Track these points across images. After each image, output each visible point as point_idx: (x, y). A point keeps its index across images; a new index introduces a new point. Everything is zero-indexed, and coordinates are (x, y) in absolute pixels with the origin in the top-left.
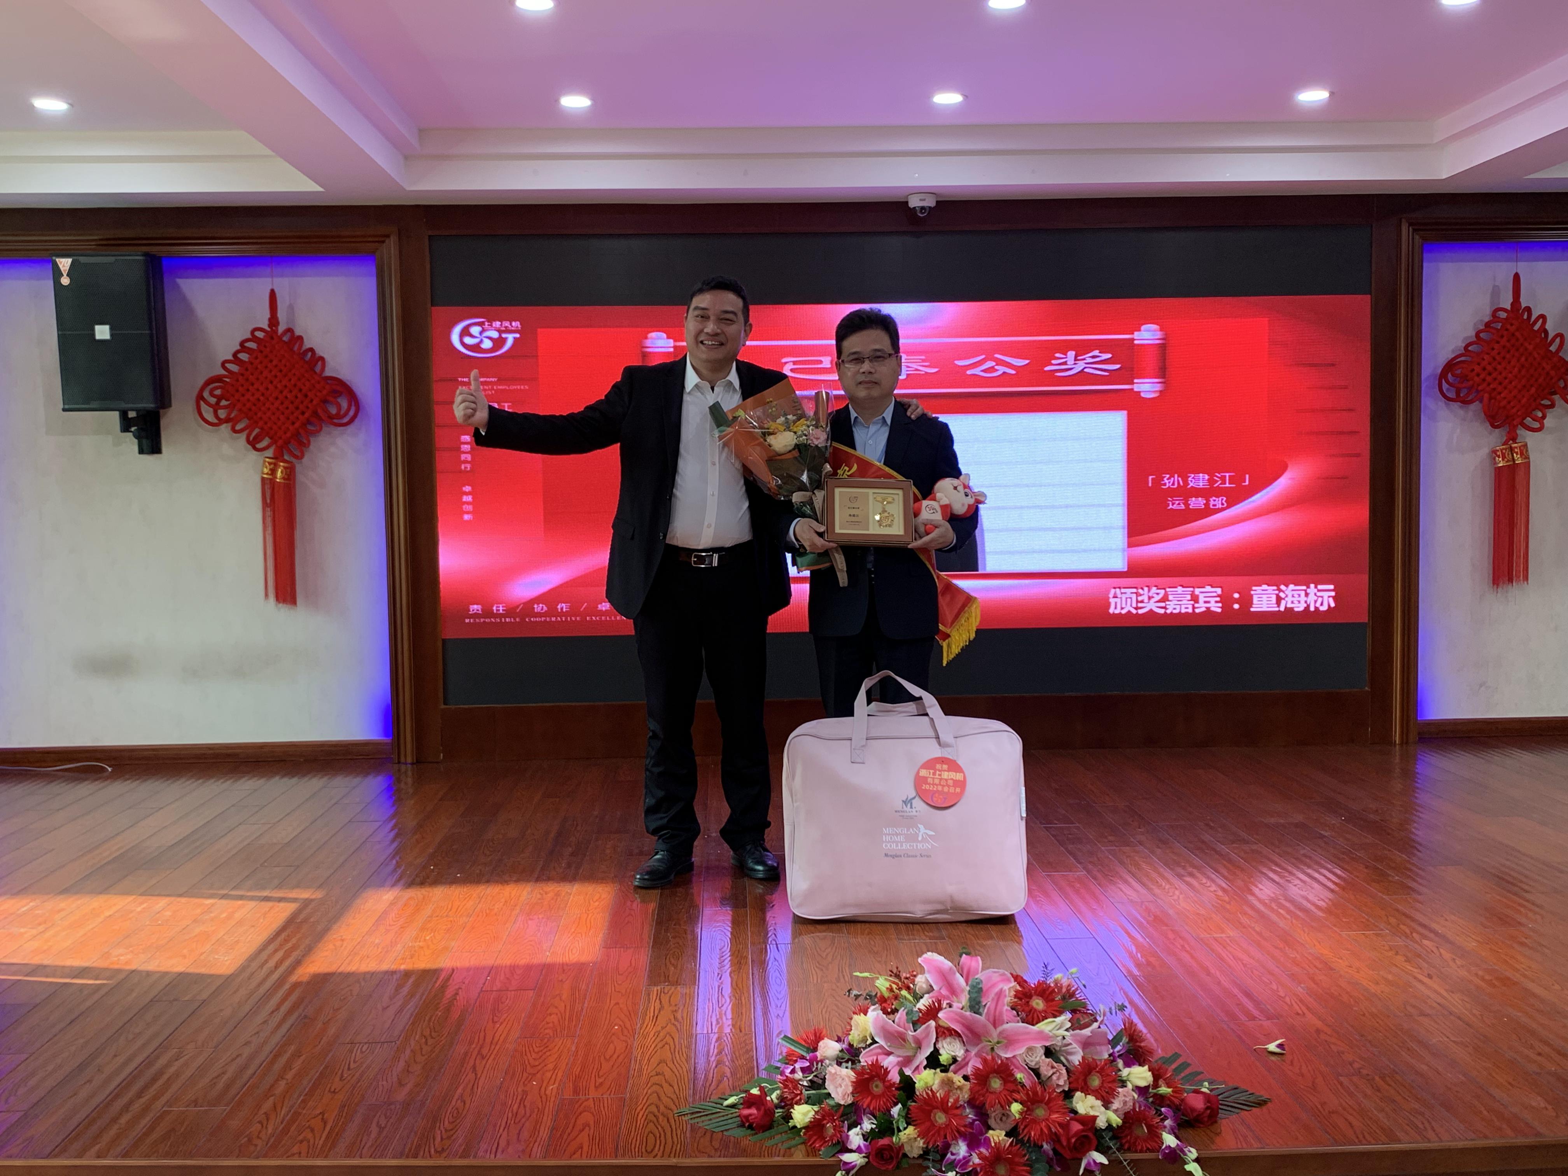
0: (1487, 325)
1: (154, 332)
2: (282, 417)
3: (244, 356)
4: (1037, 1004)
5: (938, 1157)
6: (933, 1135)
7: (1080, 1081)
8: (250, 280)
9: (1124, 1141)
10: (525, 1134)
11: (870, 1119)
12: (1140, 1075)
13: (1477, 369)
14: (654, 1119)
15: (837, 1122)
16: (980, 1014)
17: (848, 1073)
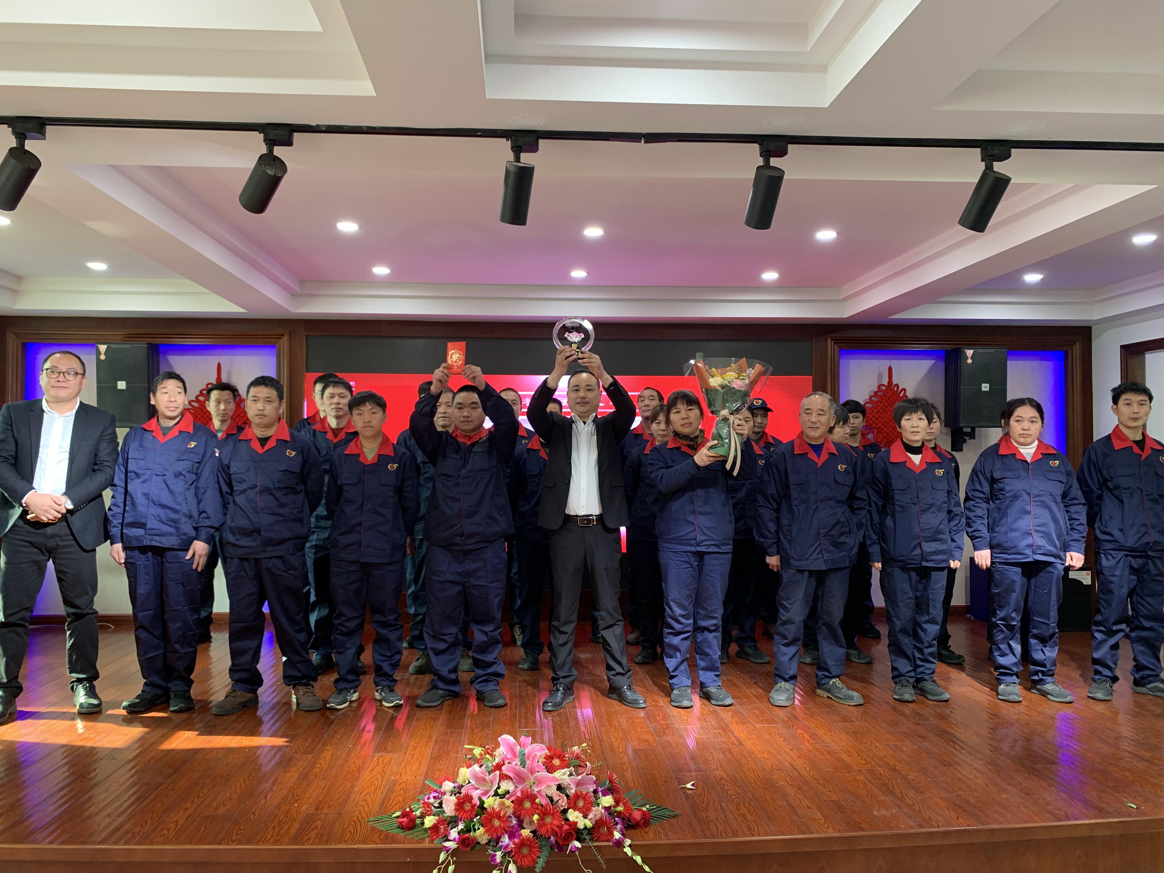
0: (876, 393)
4: (556, 762)
5: (495, 844)
6: (492, 832)
7: (572, 803)
8: (207, 357)
9: (594, 836)
10: (282, 832)
11: (463, 823)
12: (607, 801)
14: (354, 824)
15: (445, 825)
16: (524, 767)
17: (453, 798)
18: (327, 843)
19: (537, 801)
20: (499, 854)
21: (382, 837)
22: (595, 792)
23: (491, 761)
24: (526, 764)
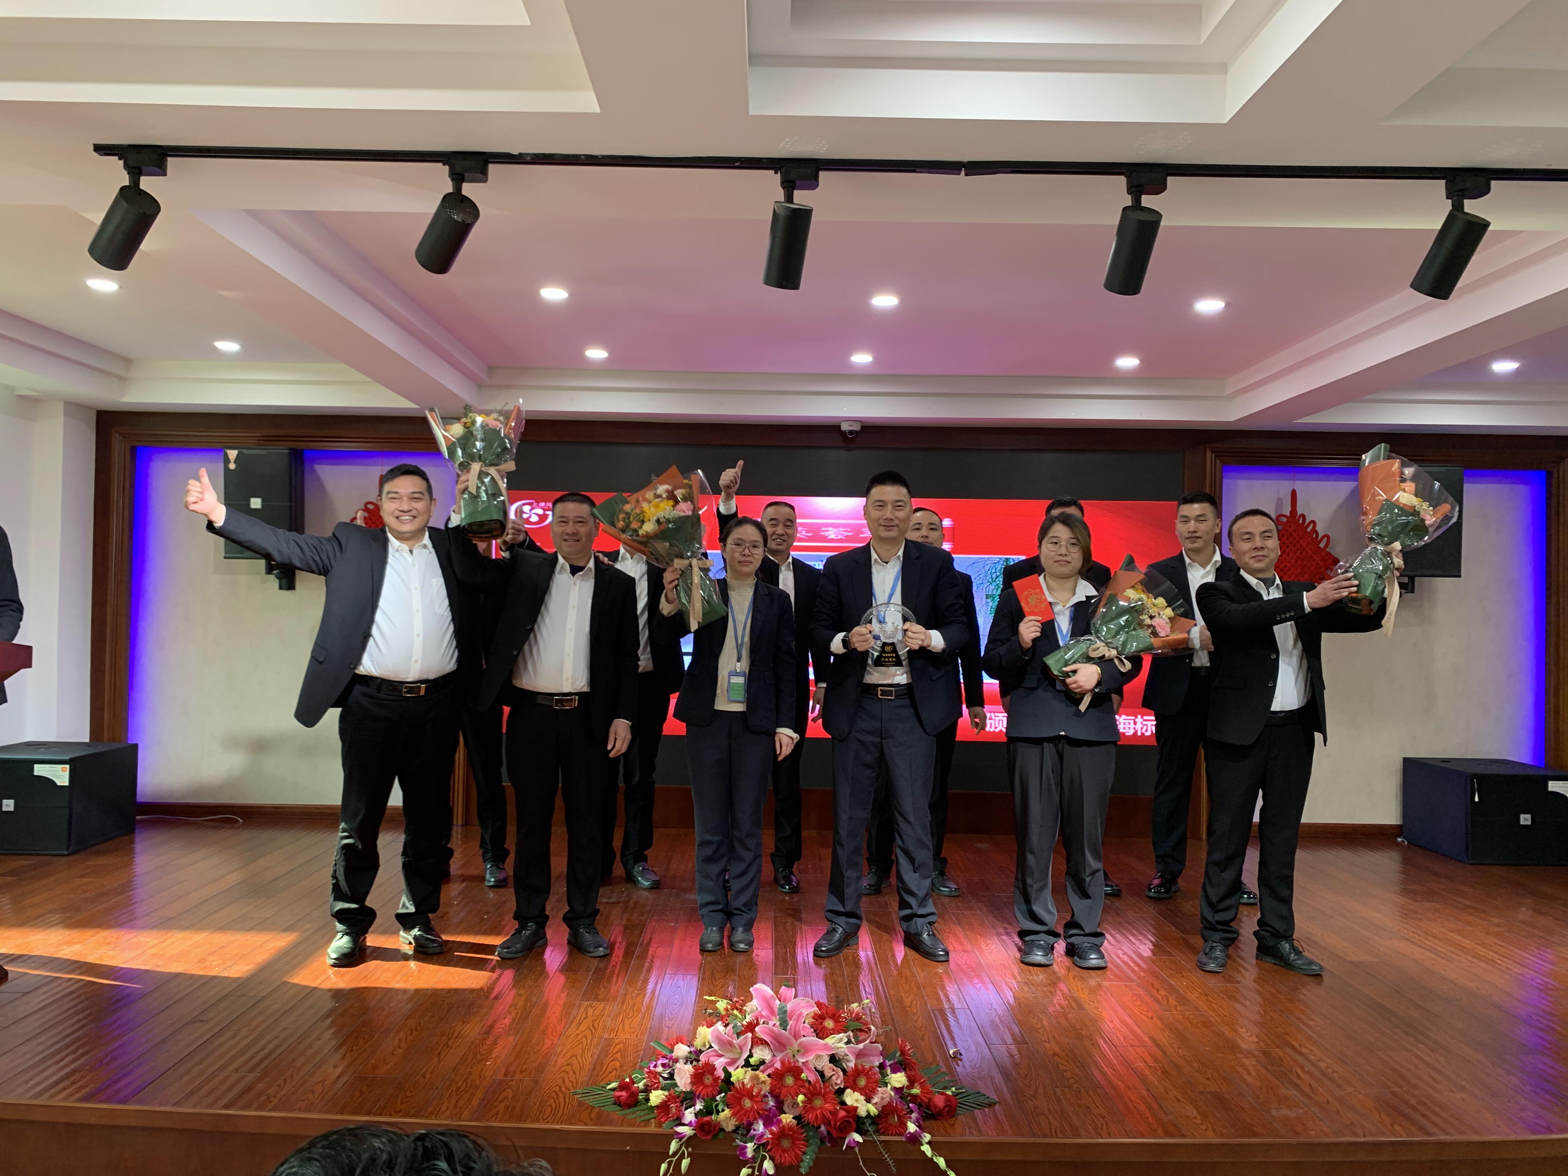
1: (293, 504)
4: (829, 1024)
5: (745, 1132)
6: (741, 1115)
7: (851, 1081)
8: (367, 467)
9: (880, 1127)
10: (461, 1103)
11: (701, 1102)
12: (899, 1079)
14: (555, 1096)
15: (678, 1104)
16: (785, 1029)
17: (689, 1068)
18: (520, 1120)
19: (803, 1075)
20: (750, 1146)
21: (593, 1116)
22: (882, 1066)
23: (740, 1018)
24: (787, 1025)
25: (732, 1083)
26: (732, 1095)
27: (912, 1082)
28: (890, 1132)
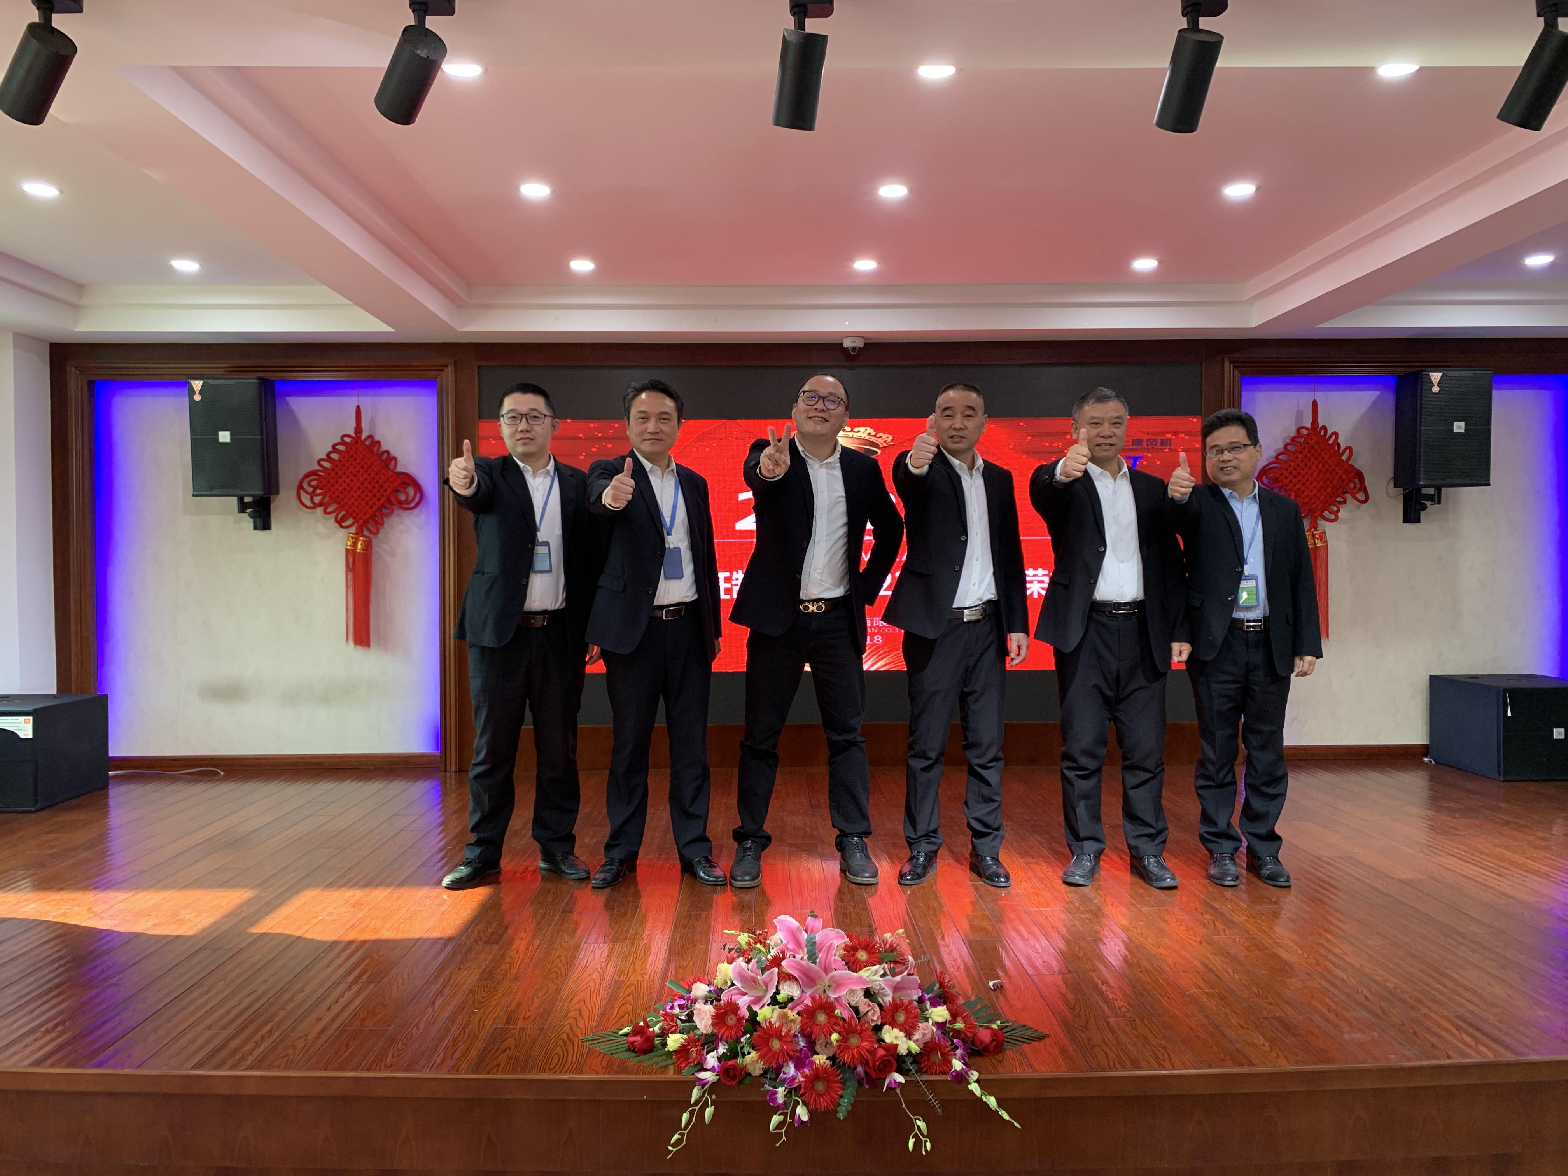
0: (1293, 439)
1: (264, 437)
2: (362, 502)
3: (335, 456)
4: (862, 956)
5: (774, 1076)
6: (769, 1058)
7: (889, 1016)
8: (342, 399)
9: (923, 1065)
10: (458, 1054)
11: (725, 1045)
12: (940, 1013)
13: (1285, 473)
14: (563, 1044)
15: (699, 1047)
16: (814, 962)
17: (709, 1009)
18: (523, 1070)
19: (837, 1012)
20: (781, 1090)
22: (921, 1000)
23: (763, 952)
24: (816, 958)
25: (759, 1023)
26: (758, 1036)
27: (954, 1016)
28: (934, 1071)
